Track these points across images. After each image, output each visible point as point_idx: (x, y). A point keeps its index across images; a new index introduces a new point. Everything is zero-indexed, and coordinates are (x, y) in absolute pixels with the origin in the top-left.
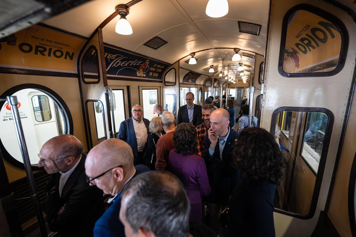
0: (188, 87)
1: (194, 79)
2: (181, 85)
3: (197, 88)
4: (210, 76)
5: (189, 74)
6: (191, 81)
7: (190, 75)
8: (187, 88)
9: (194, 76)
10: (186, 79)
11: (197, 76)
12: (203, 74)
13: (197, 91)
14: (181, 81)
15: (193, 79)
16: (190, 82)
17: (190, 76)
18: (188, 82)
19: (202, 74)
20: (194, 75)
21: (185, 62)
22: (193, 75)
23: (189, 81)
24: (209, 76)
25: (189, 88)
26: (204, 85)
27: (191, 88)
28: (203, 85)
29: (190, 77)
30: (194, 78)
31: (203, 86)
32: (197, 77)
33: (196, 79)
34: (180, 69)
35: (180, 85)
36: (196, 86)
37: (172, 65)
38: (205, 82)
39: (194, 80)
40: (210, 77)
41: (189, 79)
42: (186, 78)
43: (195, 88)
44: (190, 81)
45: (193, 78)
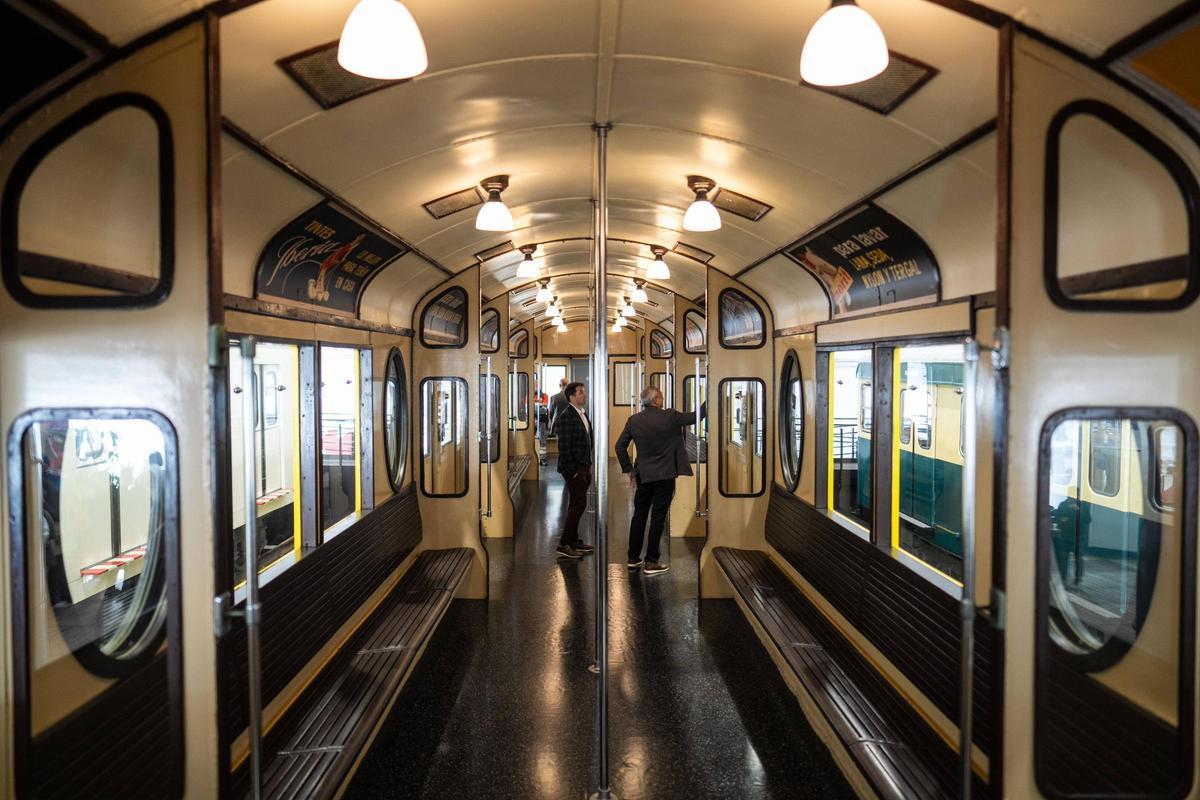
0: (300, 344)
1: (347, 276)
2: (232, 320)
3: (367, 353)
4: (455, 270)
5: (316, 227)
6: (326, 296)
7: (318, 241)
8: (292, 350)
9: (352, 258)
10: (283, 270)
11: (370, 258)
12: (417, 253)
13: (367, 373)
14: (237, 280)
15: (340, 281)
16: (314, 301)
17: (318, 249)
18: (300, 294)
19: (409, 249)
20: (354, 245)
21: (285, 64)
22: (345, 243)
23: (306, 292)
24: (445, 271)
25: (309, 351)
26: (415, 333)
27: (325, 350)
28: (409, 333)
29: (321, 257)
30: (349, 267)
31: (407, 339)
32: (374, 270)
33: (361, 284)
34: (231, 154)
35: (229, 316)
36: (361, 337)
37: (113, 54)
38: (422, 313)
39: (349, 286)
40: (452, 276)
41: (308, 270)
42: (283, 262)
43: (353, 353)
44: (316, 290)
45: (337, 272)
